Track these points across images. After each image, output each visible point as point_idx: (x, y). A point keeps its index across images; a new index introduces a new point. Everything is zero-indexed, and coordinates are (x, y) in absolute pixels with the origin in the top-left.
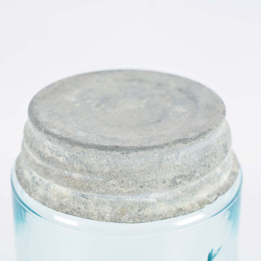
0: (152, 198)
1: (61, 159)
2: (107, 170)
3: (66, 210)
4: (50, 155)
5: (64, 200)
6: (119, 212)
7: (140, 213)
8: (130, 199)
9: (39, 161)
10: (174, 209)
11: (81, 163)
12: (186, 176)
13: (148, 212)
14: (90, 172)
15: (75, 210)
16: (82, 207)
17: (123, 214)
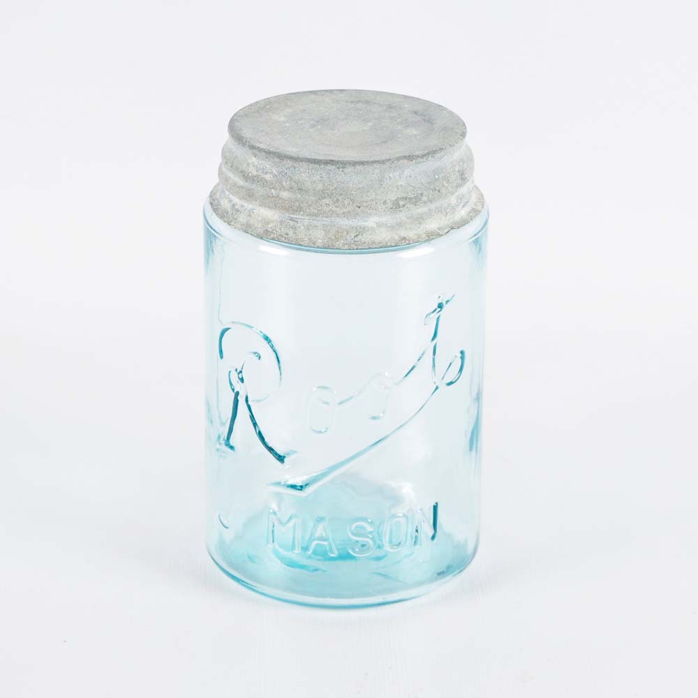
0: (371, 222)
1: (268, 177)
2: (320, 187)
3: (272, 236)
4: (255, 173)
5: (269, 226)
6: (333, 237)
7: (356, 239)
8: (344, 222)
9: (241, 182)
11: (291, 179)
12: (410, 199)
13: (366, 238)
14: (300, 189)
15: (282, 236)
16: (291, 232)
17: (337, 239)
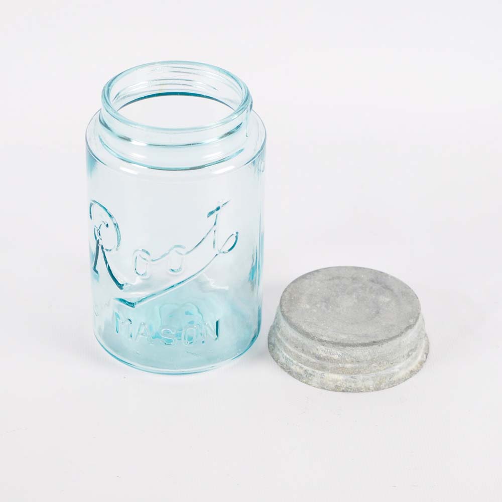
0: (396, 368)
1: (336, 357)
2: (369, 358)
3: (342, 389)
4: (325, 355)
5: (338, 383)
6: (378, 383)
7: (391, 380)
8: (383, 373)
10: (408, 372)
11: (351, 357)
12: (413, 349)
13: (395, 378)
14: (358, 362)
15: (348, 388)
16: (353, 385)
17: (381, 383)
